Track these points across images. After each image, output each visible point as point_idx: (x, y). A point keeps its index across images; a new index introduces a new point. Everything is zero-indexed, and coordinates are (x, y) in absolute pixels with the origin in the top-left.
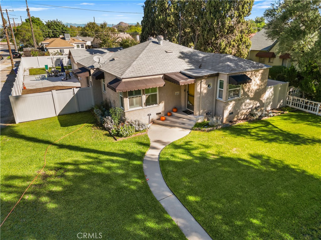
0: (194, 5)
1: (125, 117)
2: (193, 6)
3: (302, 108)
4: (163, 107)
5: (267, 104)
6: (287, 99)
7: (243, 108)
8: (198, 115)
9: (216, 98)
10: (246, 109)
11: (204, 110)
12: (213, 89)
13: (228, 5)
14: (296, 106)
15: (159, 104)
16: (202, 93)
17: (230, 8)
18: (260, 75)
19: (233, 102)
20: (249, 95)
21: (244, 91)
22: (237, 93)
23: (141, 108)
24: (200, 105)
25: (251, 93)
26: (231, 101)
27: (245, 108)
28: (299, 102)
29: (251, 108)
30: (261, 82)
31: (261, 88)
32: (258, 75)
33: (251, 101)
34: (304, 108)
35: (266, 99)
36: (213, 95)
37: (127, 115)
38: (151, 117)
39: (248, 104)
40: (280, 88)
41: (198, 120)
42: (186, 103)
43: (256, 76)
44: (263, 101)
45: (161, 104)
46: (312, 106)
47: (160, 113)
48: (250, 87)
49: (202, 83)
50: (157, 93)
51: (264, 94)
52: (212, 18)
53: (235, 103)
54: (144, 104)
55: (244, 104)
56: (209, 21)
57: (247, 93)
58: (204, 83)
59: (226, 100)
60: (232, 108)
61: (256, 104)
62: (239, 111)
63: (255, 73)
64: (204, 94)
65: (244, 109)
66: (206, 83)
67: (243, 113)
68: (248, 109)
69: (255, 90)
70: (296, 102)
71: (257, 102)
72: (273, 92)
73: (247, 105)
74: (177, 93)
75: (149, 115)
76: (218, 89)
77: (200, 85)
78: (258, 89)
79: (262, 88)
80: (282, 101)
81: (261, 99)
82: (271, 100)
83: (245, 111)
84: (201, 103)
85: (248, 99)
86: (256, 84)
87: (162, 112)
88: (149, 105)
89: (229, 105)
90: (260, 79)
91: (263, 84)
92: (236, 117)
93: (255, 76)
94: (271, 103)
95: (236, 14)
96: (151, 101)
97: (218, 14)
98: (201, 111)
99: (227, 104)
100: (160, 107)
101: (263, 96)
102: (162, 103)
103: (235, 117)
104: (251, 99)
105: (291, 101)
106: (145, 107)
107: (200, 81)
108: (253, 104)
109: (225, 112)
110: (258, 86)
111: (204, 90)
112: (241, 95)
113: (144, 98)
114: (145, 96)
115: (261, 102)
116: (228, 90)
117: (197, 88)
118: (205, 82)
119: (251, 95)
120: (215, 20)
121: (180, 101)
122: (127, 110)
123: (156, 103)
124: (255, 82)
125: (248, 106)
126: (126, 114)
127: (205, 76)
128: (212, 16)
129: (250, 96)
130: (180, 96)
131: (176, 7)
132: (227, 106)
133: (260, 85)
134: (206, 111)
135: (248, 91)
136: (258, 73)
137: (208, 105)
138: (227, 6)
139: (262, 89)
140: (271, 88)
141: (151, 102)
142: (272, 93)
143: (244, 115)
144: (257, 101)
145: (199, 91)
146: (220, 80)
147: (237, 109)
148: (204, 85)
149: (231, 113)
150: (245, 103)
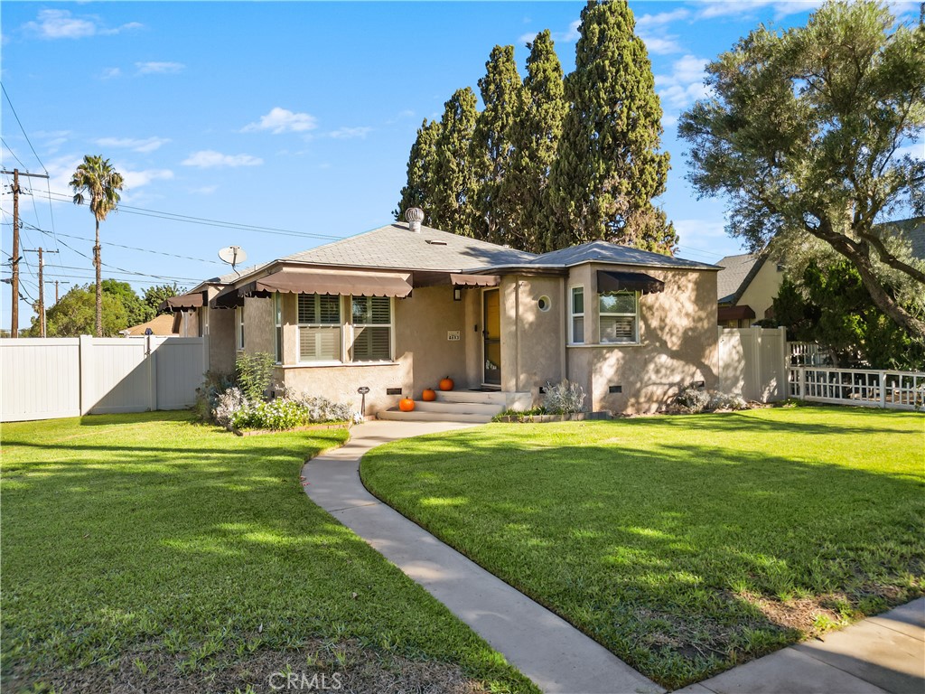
0: (519, 183)
1: (283, 386)
2: (516, 183)
3: (837, 396)
4: (408, 373)
5: (729, 382)
6: (790, 378)
7: (650, 379)
8: (514, 389)
9: (567, 344)
10: (661, 384)
11: (530, 373)
12: (555, 312)
13: (603, 166)
14: (819, 394)
15: (396, 359)
16: (522, 321)
17: (608, 171)
18: (690, 285)
19: (617, 355)
20: (666, 342)
21: (647, 326)
22: (628, 329)
23: (338, 363)
24: (517, 358)
25: (672, 335)
26: (611, 349)
27: (658, 381)
28: (825, 381)
29: (679, 384)
30: (696, 308)
31: (699, 325)
32: (687, 287)
33: (676, 363)
34: (843, 397)
35: (721, 364)
36: (557, 331)
37: (290, 380)
38: (370, 398)
39: (667, 368)
40: (760, 340)
41: (513, 402)
42: (481, 368)
43: (679, 288)
44: (715, 371)
45: (400, 361)
46: (864, 383)
47: (398, 391)
48: (666, 317)
49: (520, 290)
50: (392, 325)
51: (711, 348)
52: (563, 199)
53: (623, 358)
54: (349, 351)
55: (652, 367)
56: (556, 206)
57: (659, 332)
58: (524, 292)
59: (593, 343)
60: (616, 372)
61: (693, 375)
62: (638, 385)
63: (674, 276)
64: (527, 326)
65: (654, 384)
66: (532, 293)
67: (652, 394)
68: (667, 387)
69: (681, 331)
70: (816, 383)
71: (693, 369)
72: (740, 348)
73: (663, 371)
74: (453, 334)
75: (363, 391)
76: (571, 315)
77: (514, 295)
78: (690, 329)
79: (703, 327)
80: (774, 383)
81: (706, 362)
82: (738, 373)
83: (659, 391)
84: (519, 351)
85: (665, 354)
86: (684, 312)
87: (406, 386)
88: (365, 358)
89: (605, 359)
90: (693, 298)
91: (703, 314)
92: (633, 405)
93: (676, 287)
94: (741, 383)
95: (625, 185)
96: (372, 347)
97: (578, 190)
98: (522, 377)
99: (598, 354)
100: (400, 372)
101: (710, 352)
102: (405, 357)
103: (629, 403)
104: (674, 355)
105: (802, 384)
106: (351, 363)
107: (514, 285)
108: (683, 372)
109: (593, 381)
110: (691, 319)
111: (526, 311)
112: (641, 336)
113: (350, 333)
114: (352, 329)
115: (706, 370)
116: (597, 313)
117: (505, 305)
118: (528, 288)
119: (674, 342)
120: (572, 202)
121: (463, 362)
122: (291, 364)
123: (387, 357)
124: (680, 305)
125: (666, 375)
126: (288, 374)
127: (529, 270)
128: (562, 194)
129: (669, 345)
130: (461, 344)
131: (475, 198)
132: (599, 361)
133: (696, 317)
134: (537, 378)
135: (662, 329)
136: (683, 281)
137: (542, 360)
138: (599, 169)
139: (703, 331)
140: (731, 333)
141: (370, 349)
142: (738, 352)
143: (656, 401)
144: (694, 364)
145: (512, 313)
146: (575, 290)
147: (631, 379)
148: (527, 300)
149: (614, 389)
150: (655, 363)
